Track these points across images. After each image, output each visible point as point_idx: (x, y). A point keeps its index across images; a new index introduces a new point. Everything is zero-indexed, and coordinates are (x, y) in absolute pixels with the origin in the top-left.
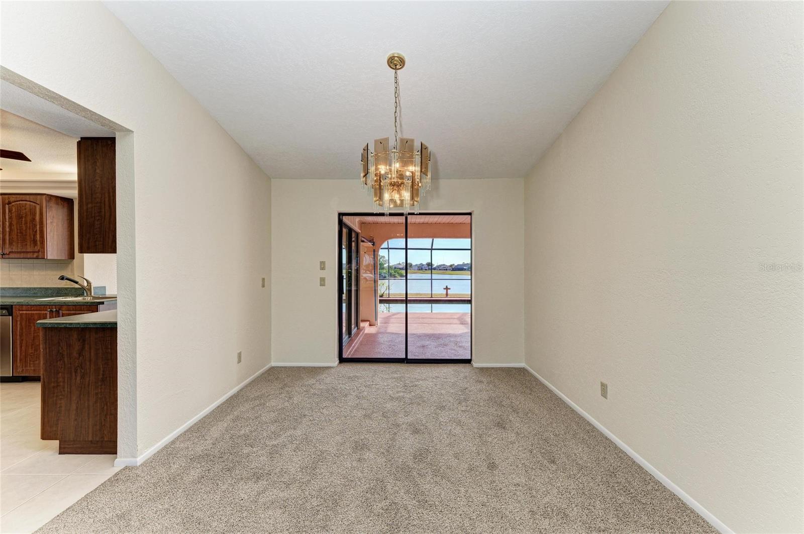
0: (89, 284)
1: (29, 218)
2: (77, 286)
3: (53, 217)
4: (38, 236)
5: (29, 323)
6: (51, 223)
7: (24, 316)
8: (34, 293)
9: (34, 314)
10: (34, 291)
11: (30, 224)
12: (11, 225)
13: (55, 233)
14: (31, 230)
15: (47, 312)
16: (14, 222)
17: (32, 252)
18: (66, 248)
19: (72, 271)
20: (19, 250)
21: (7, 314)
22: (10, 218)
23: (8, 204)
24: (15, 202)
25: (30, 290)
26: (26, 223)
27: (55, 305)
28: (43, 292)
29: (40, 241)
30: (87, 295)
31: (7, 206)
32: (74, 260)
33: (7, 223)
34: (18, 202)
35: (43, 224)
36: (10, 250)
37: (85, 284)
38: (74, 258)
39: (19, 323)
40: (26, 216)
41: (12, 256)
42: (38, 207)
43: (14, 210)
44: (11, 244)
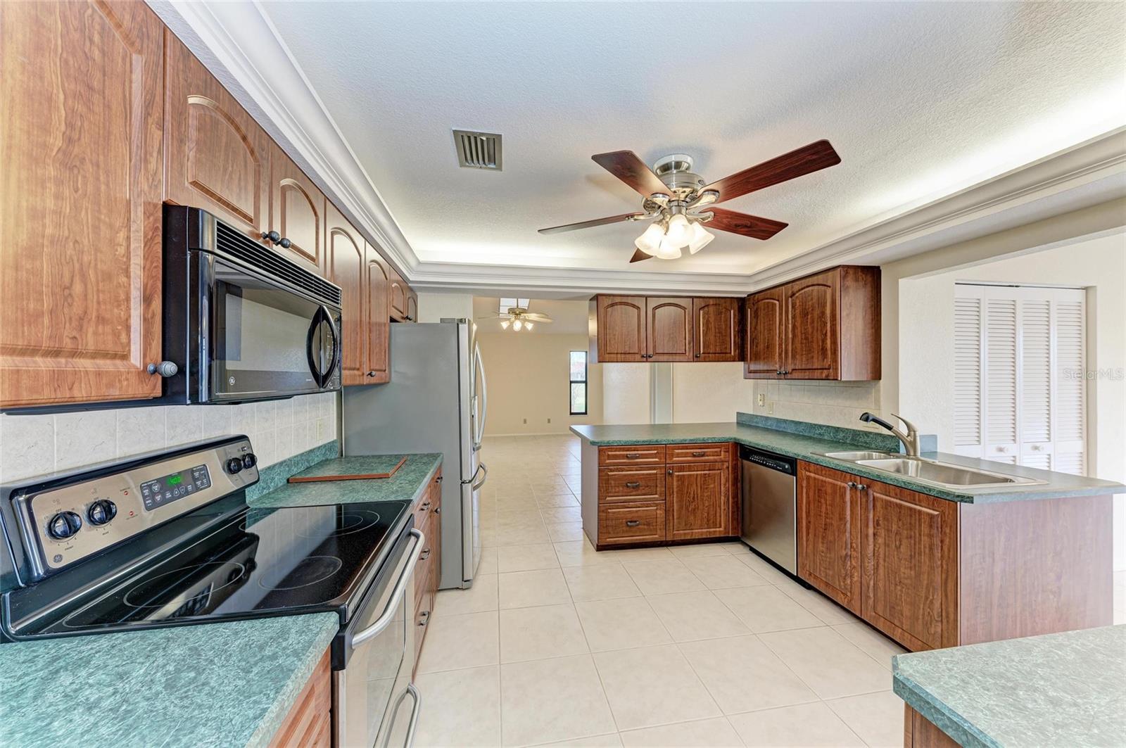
0: (912, 433)
1: (817, 312)
2: (885, 431)
3: (851, 306)
4: (829, 341)
5: (819, 496)
6: (848, 315)
7: (811, 482)
8: (820, 434)
9: (825, 482)
10: (821, 431)
11: (818, 323)
12: (794, 327)
13: (853, 333)
14: (819, 332)
15: (846, 485)
16: (798, 324)
17: (820, 369)
18: (869, 358)
19: (877, 402)
20: (804, 367)
21: (790, 471)
22: (794, 317)
23: (791, 297)
24: (800, 290)
25: (814, 428)
26: (813, 322)
27: (861, 477)
28: (831, 434)
29: (831, 349)
30: (908, 454)
31: (790, 299)
32: (881, 381)
33: (790, 326)
34: (803, 291)
35: (836, 320)
36: (793, 367)
37: (903, 430)
38: (880, 379)
39: (804, 490)
40: (812, 310)
41: (796, 375)
42: (829, 291)
43: (798, 304)
44: (794, 357)
